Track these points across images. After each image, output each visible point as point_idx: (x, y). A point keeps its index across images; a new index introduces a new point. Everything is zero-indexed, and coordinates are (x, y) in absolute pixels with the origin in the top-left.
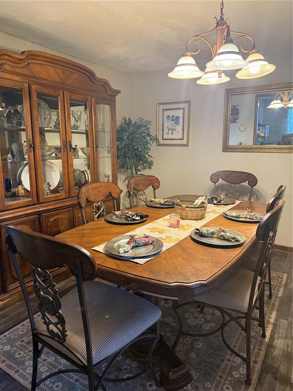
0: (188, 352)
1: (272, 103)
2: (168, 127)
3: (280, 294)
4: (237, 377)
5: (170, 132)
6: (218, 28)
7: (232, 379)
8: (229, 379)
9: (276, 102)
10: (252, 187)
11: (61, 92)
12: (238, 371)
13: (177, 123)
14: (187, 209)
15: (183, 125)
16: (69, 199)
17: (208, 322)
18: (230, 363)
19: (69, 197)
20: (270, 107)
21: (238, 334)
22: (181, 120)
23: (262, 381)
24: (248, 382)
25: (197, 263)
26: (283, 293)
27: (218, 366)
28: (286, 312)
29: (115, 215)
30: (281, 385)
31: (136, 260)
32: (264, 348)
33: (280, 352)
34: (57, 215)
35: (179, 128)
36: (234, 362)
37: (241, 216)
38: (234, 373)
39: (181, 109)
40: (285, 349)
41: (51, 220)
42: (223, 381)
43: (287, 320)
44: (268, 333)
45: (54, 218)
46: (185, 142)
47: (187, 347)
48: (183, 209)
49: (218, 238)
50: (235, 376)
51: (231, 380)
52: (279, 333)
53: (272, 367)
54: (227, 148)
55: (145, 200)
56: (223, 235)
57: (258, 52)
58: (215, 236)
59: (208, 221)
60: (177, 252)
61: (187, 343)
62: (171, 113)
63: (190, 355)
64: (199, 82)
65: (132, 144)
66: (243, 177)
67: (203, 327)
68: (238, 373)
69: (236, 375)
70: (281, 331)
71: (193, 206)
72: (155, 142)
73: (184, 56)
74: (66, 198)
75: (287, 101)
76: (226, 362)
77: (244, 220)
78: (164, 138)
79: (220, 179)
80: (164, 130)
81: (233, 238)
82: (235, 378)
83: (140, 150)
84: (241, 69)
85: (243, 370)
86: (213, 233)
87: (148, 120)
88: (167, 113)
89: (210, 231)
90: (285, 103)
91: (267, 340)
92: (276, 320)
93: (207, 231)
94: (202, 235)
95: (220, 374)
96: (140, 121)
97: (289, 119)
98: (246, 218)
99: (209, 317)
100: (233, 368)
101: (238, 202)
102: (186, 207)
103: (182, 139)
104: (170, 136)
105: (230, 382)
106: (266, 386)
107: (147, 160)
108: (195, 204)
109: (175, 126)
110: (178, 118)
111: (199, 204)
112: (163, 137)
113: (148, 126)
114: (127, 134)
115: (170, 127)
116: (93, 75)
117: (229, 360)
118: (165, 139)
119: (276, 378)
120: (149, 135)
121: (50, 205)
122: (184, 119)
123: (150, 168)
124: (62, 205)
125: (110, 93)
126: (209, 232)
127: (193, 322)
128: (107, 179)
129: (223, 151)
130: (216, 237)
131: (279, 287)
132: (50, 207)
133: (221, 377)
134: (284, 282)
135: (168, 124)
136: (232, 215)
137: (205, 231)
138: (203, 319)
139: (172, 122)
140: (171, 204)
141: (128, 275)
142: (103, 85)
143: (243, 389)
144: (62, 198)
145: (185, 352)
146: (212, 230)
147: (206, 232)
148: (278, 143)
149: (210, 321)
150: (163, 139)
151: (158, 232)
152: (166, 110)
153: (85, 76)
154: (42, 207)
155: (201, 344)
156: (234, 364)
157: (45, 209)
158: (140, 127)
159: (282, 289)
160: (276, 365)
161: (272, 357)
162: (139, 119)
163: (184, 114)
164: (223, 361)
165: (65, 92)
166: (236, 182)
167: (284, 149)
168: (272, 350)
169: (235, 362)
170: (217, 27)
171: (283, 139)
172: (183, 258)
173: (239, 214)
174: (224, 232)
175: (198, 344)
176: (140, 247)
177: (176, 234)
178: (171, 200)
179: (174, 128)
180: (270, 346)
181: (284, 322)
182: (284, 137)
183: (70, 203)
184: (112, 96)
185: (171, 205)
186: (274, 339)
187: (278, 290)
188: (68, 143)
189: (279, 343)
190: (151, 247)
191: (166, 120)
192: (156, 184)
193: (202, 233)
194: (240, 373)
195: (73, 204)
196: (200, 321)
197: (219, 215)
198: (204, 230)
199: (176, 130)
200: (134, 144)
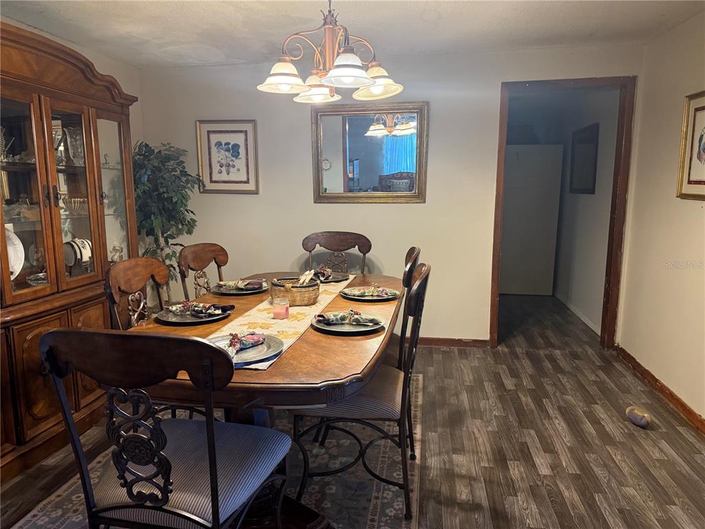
0: (319, 503)
1: (370, 129)
2: (219, 162)
3: (420, 402)
4: (393, 515)
5: (224, 169)
6: (327, 26)
7: (388, 518)
8: (384, 519)
9: (377, 127)
10: (364, 254)
11: (35, 96)
12: (392, 507)
13: (236, 154)
14: (294, 290)
15: (247, 159)
16: (58, 295)
17: (335, 457)
18: (379, 501)
19: (58, 292)
20: (369, 134)
21: (379, 463)
22: (242, 151)
23: (424, 511)
24: (408, 516)
25: (338, 356)
26: (424, 400)
27: (365, 509)
28: (433, 422)
29: (171, 311)
30: (448, 508)
31: (253, 366)
32: (417, 472)
33: (437, 472)
34: (38, 326)
35: (240, 163)
36: (383, 498)
37: (366, 294)
38: (387, 511)
39: (241, 132)
40: (442, 466)
41: (29, 337)
42: (376, 524)
43: (436, 432)
44: (418, 453)
45: (36, 332)
46: (251, 186)
47: (316, 496)
48: (287, 291)
49: (351, 324)
50: (390, 514)
51: (387, 520)
52: (430, 451)
53: (433, 492)
54: (321, 196)
55: (206, 286)
56: (357, 319)
57: (380, 65)
58: (347, 321)
59: (325, 305)
60: (305, 348)
61: (313, 492)
62: (224, 138)
63: (322, 505)
64: (295, 99)
65: (158, 190)
66: (349, 241)
67: (329, 466)
68: (392, 509)
69: (390, 512)
70: (432, 446)
71: (298, 285)
72: (196, 186)
73: (279, 61)
74: (53, 294)
75: (392, 127)
76: (374, 501)
77: (370, 298)
78: (214, 179)
79: (318, 245)
80: (213, 166)
81: (371, 321)
82: (391, 516)
83: (175, 200)
84: (358, 89)
85: (399, 504)
86: (343, 318)
87: (179, 147)
88: (215, 138)
89: (337, 315)
90: (389, 129)
91: (418, 461)
92: (423, 434)
93: (334, 316)
94: (328, 323)
95: (370, 517)
96: (166, 150)
97: (384, 152)
98: (372, 295)
99: (334, 451)
100: (385, 506)
101: (351, 277)
102: (292, 287)
103: (247, 182)
104: (224, 177)
105: (386, 522)
106: (430, 515)
107: (184, 219)
108: (301, 281)
109: (232, 161)
110: (236, 146)
111: (307, 281)
112: (211, 178)
113: (181, 158)
114: (149, 173)
115: (223, 162)
116: (90, 69)
117: (377, 498)
118: (216, 182)
119: (440, 503)
120: (184, 173)
121: (25, 309)
122: (247, 149)
123: (190, 232)
124: (48, 307)
125: (122, 101)
126: (338, 317)
127: (314, 462)
128: (118, 254)
129: (315, 203)
130: (347, 324)
131: (417, 392)
132: (28, 313)
133: (372, 520)
134: (421, 386)
135: (218, 156)
136: (355, 293)
137: (332, 317)
138: (326, 456)
139: (227, 153)
140: (256, 287)
141: (252, 385)
142: (108, 88)
143: (403, 526)
144: (47, 293)
145: (315, 504)
146: (341, 314)
147: (334, 318)
148: (375, 189)
149: (338, 455)
150: (212, 181)
151: (261, 327)
152: (215, 132)
153: (75, 68)
154: (10, 313)
155: (334, 488)
156: (386, 501)
157: (18, 316)
158: (168, 158)
159: (420, 395)
160: (436, 488)
161: (429, 480)
162: (164, 145)
163: (246, 140)
164: (369, 501)
165: (42, 97)
166: (341, 248)
167: (401, 197)
168: (427, 473)
169: (386, 498)
170: (324, 24)
171: (380, 182)
172: (317, 354)
173: (362, 291)
174: (357, 314)
175: (331, 489)
176: (248, 350)
177: (289, 328)
178: (255, 280)
179: (231, 163)
180: (424, 468)
181: (433, 435)
182: (381, 178)
183: (63, 302)
184: (122, 105)
185: (256, 289)
186: (426, 459)
187: (416, 397)
188: (51, 191)
189: (433, 462)
190: (264, 347)
191: (214, 149)
192: (221, 258)
193: (329, 320)
194: (394, 509)
195: (69, 304)
196: (323, 459)
197: (335, 296)
198: (330, 316)
199: (234, 166)
200: (161, 190)
